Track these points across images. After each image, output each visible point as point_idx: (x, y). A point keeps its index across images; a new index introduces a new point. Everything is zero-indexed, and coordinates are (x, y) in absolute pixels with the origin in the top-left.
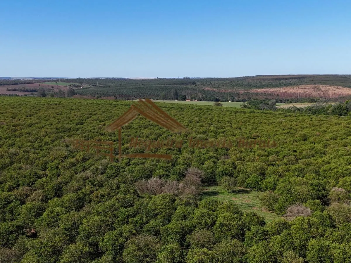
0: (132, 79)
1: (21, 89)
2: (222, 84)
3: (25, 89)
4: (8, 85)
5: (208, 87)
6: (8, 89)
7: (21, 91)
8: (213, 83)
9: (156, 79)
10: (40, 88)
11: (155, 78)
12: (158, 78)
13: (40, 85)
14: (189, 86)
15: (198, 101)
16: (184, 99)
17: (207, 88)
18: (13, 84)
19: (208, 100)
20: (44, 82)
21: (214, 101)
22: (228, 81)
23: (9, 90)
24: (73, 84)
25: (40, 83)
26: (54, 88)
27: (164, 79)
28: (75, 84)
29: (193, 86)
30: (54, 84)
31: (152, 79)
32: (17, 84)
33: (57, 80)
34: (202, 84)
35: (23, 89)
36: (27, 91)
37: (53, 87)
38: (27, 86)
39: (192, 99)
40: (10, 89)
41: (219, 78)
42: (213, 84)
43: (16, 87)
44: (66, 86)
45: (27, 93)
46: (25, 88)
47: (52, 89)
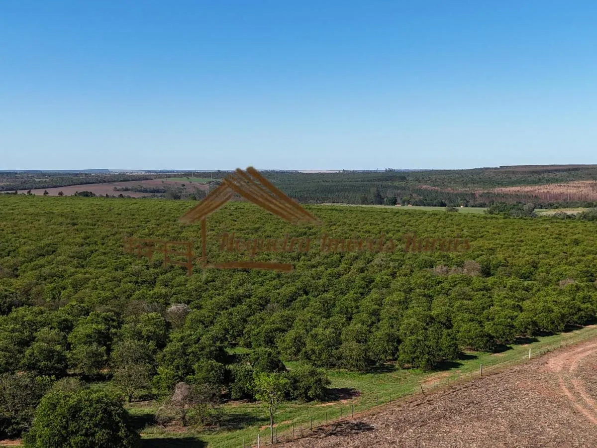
0: (302, 172)
1: (135, 189)
2: (448, 180)
3: (143, 189)
4: (114, 181)
5: (426, 185)
6: (115, 188)
7: (136, 192)
8: (434, 177)
9: (342, 172)
10: (164, 187)
11: (339, 171)
12: (344, 170)
13: (163, 182)
14: (396, 184)
15: (413, 205)
16: (394, 202)
17: (425, 187)
18: (121, 181)
19: (429, 205)
20: (169, 177)
21: (438, 206)
22: (457, 176)
23: (118, 190)
24: (214, 180)
25: (164, 180)
26: (184, 187)
27: (354, 172)
28: (218, 180)
29: (403, 184)
30: (184, 181)
31: (335, 172)
32: (129, 181)
33: (188, 174)
34: (417, 180)
35: (139, 189)
36: (146, 191)
37: (184, 185)
38: (145, 184)
39: (403, 203)
40: (119, 187)
41: (441, 170)
42: (434, 179)
43: (129, 185)
44: (203, 184)
45: (146, 195)
46: (141, 187)
47: (182, 188)
